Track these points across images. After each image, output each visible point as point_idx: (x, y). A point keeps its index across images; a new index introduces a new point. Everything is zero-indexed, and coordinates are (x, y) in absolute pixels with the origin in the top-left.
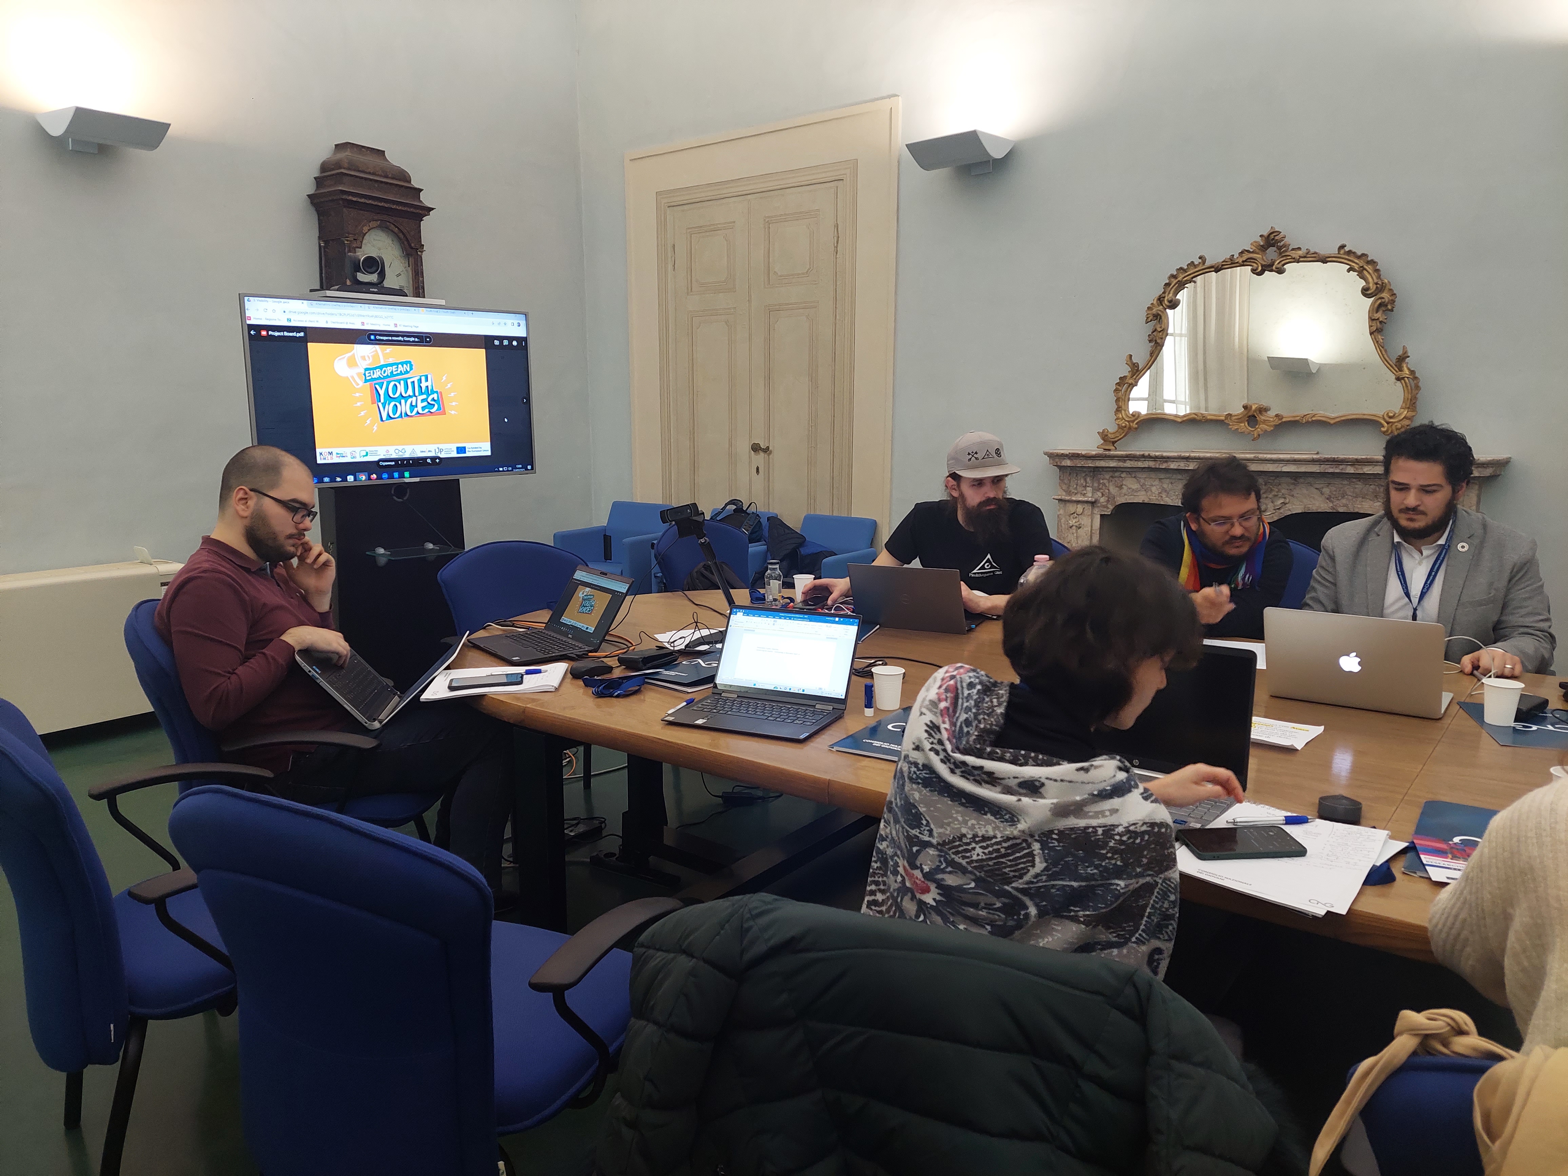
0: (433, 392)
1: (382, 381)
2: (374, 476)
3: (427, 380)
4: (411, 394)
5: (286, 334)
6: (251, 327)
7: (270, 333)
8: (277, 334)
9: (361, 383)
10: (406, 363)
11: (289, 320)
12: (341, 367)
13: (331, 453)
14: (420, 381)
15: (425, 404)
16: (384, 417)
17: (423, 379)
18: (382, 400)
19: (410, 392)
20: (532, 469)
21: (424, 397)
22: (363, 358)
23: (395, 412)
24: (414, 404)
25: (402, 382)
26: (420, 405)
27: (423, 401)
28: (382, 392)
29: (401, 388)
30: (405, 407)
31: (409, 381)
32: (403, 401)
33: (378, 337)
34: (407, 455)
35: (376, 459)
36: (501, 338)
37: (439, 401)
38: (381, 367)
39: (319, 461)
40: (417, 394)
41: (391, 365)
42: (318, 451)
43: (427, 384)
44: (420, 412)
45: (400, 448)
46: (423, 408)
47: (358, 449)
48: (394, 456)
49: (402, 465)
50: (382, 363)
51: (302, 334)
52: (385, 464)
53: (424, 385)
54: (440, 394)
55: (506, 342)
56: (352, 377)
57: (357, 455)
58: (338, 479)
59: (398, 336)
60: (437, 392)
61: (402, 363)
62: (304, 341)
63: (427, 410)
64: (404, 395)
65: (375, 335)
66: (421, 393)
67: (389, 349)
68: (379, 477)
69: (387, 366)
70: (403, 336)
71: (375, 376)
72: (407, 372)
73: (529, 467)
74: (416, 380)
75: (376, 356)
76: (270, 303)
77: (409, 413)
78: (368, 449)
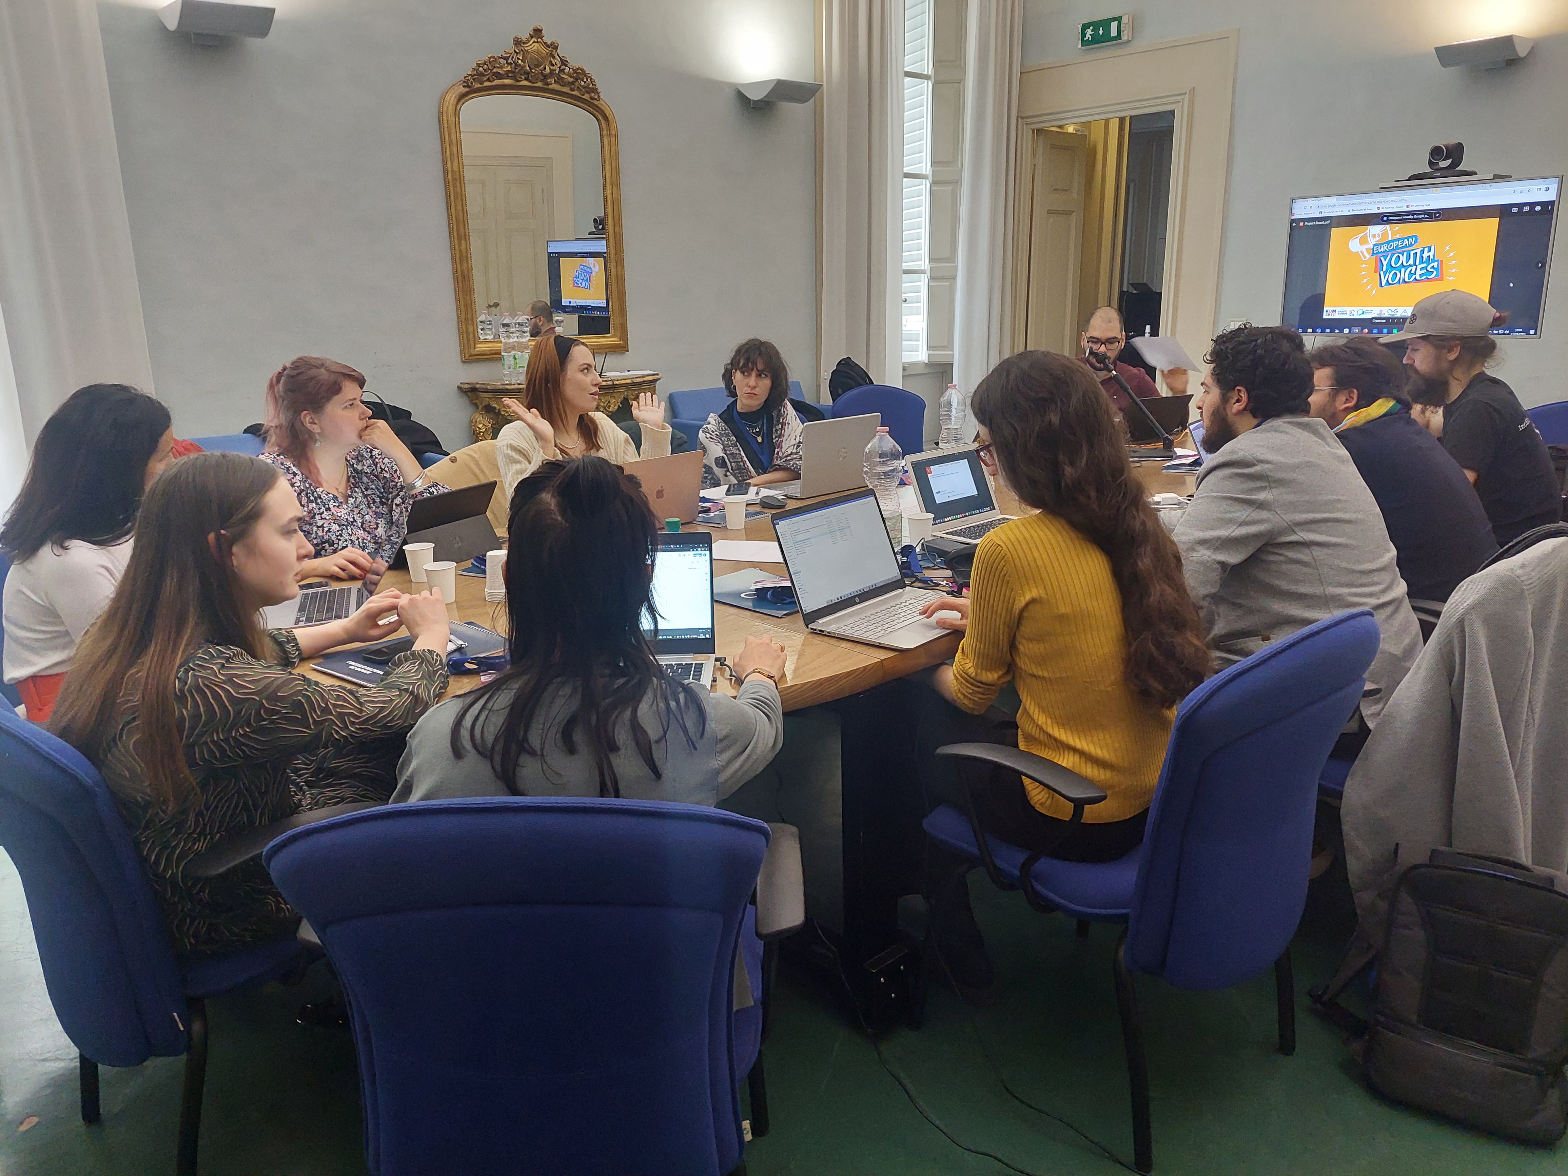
0: (1433, 261)
1: (1386, 254)
2: (1366, 330)
3: (1429, 251)
4: (1412, 263)
5: (1317, 223)
6: (1292, 221)
7: (1306, 223)
8: (1310, 224)
9: (1368, 257)
10: (1412, 237)
11: (1321, 213)
12: (1355, 246)
13: (1334, 311)
14: (1423, 252)
15: (1424, 271)
16: (1384, 282)
17: (1426, 250)
18: (1384, 270)
19: (1411, 262)
20: (1535, 334)
21: (1424, 265)
22: (1374, 236)
23: (1393, 279)
24: (1413, 271)
25: (1405, 254)
26: (1419, 272)
27: (1422, 269)
28: (1385, 263)
29: (1403, 259)
30: (1404, 275)
31: (1412, 253)
32: (1403, 270)
33: (1390, 218)
34: (1398, 315)
35: (1370, 317)
36: (1520, 206)
37: (1440, 269)
38: (1388, 242)
39: (1325, 317)
40: (1417, 263)
41: (1398, 240)
42: (1325, 309)
43: (1428, 254)
44: (1418, 278)
45: (1393, 309)
46: (1421, 275)
47: (1356, 309)
48: (1387, 315)
49: (1392, 323)
50: (1390, 239)
51: (1328, 222)
52: (1376, 321)
53: (1425, 256)
54: (1441, 263)
55: (1526, 209)
56: (1362, 252)
57: (1355, 313)
58: (1337, 331)
59: (1409, 215)
60: (1437, 261)
61: (1408, 238)
62: (1329, 227)
63: (1424, 277)
64: (1405, 264)
65: (1388, 217)
66: (1422, 262)
67: (1397, 227)
68: (1370, 332)
69: (1392, 241)
70: (1413, 215)
71: (1382, 250)
72: (1411, 245)
73: (1532, 332)
74: (1418, 251)
75: (1385, 234)
76: (1310, 202)
77: (1407, 280)
78: (1365, 309)
